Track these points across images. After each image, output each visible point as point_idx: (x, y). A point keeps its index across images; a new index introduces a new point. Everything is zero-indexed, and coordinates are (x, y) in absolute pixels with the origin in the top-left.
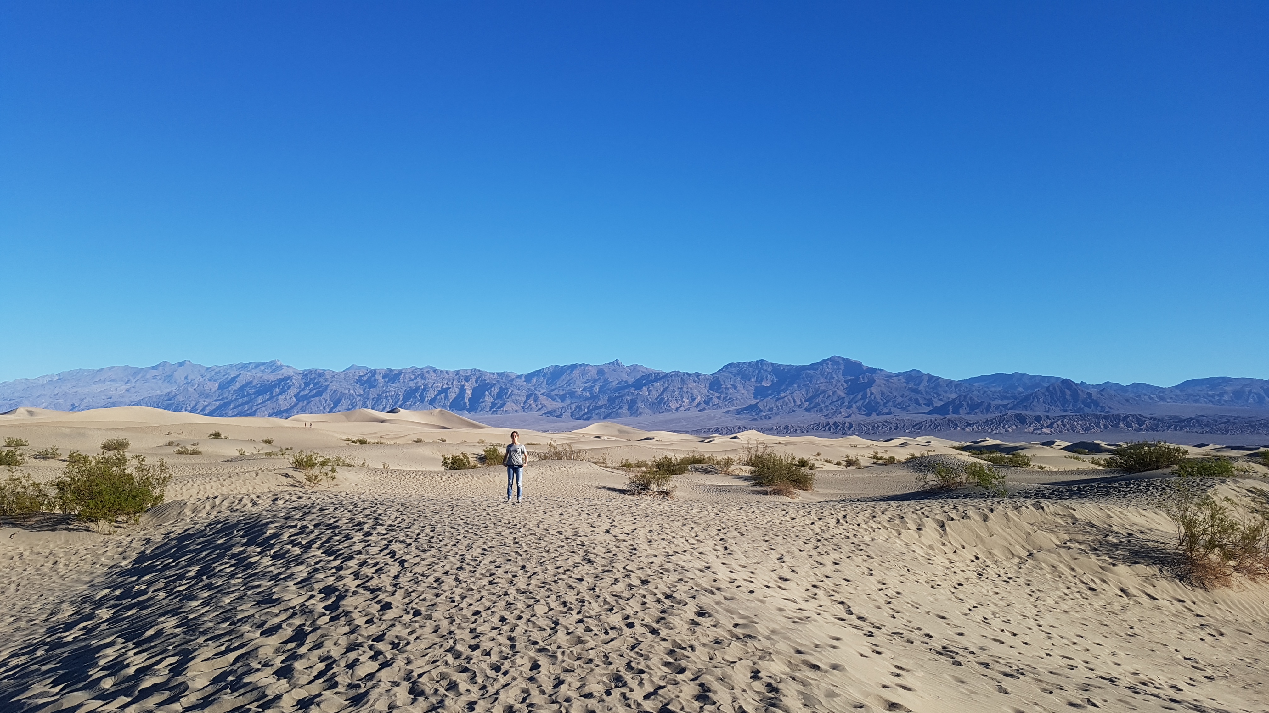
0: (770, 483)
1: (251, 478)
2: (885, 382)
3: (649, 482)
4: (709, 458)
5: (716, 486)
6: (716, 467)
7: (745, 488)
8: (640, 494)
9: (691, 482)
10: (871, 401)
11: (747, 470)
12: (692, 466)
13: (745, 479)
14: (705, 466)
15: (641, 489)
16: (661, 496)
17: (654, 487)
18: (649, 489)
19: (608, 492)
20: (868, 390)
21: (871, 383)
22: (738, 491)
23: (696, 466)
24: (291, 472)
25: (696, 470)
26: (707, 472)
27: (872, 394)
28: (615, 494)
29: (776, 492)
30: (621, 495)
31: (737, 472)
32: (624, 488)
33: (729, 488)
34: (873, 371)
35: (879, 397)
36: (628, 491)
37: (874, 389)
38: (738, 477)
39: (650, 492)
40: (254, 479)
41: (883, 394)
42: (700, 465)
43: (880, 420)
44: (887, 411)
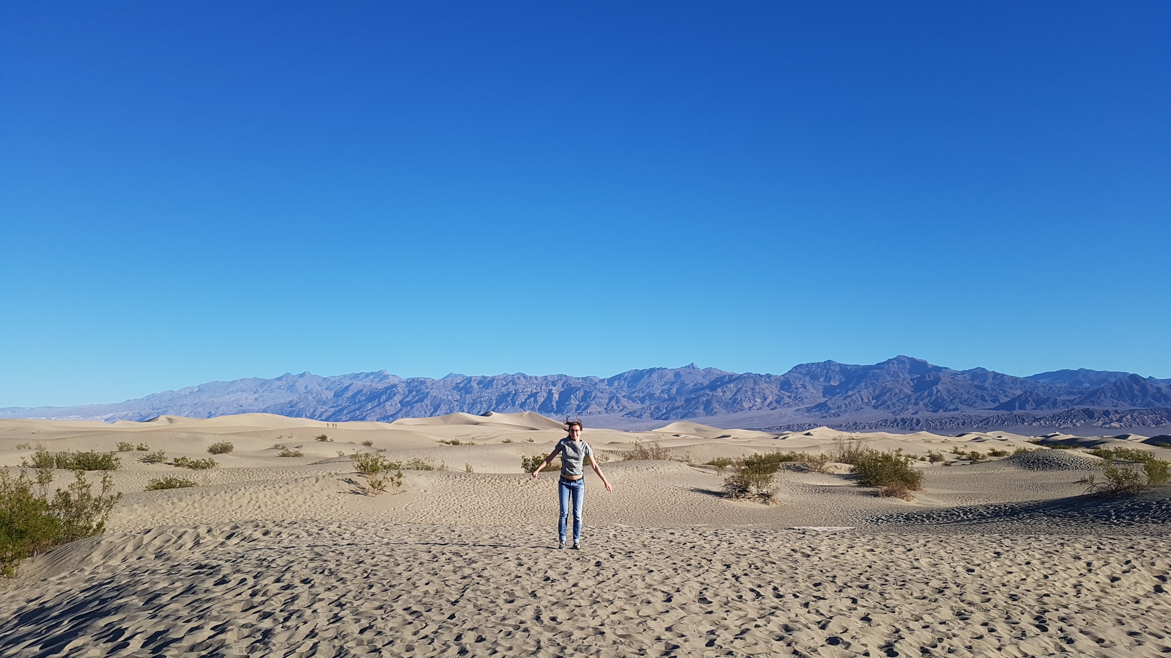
0: (877, 483)
1: (311, 485)
2: (950, 380)
3: (747, 484)
4: (800, 455)
5: (817, 486)
6: (809, 464)
7: (851, 489)
8: (737, 497)
9: (789, 482)
10: (937, 398)
11: (845, 468)
12: (783, 463)
13: (846, 477)
14: (798, 464)
15: (739, 491)
16: (762, 500)
17: (753, 489)
18: (748, 492)
19: (703, 495)
20: (934, 387)
21: (937, 380)
22: (844, 492)
23: (788, 463)
24: (354, 478)
25: (788, 468)
26: (799, 470)
27: (938, 391)
28: (710, 497)
29: (888, 494)
30: (717, 499)
31: (831, 470)
32: (720, 490)
33: (833, 488)
34: (938, 369)
35: (945, 394)
36: (724, 494)
37: (939, 387)
38: (839, 476)
39: (749, 495)
40: (314, 485)
41: (949, 391)
42: (792, 463)
43: (947, 416)
44: (954, 407)
